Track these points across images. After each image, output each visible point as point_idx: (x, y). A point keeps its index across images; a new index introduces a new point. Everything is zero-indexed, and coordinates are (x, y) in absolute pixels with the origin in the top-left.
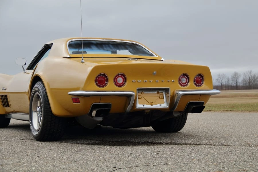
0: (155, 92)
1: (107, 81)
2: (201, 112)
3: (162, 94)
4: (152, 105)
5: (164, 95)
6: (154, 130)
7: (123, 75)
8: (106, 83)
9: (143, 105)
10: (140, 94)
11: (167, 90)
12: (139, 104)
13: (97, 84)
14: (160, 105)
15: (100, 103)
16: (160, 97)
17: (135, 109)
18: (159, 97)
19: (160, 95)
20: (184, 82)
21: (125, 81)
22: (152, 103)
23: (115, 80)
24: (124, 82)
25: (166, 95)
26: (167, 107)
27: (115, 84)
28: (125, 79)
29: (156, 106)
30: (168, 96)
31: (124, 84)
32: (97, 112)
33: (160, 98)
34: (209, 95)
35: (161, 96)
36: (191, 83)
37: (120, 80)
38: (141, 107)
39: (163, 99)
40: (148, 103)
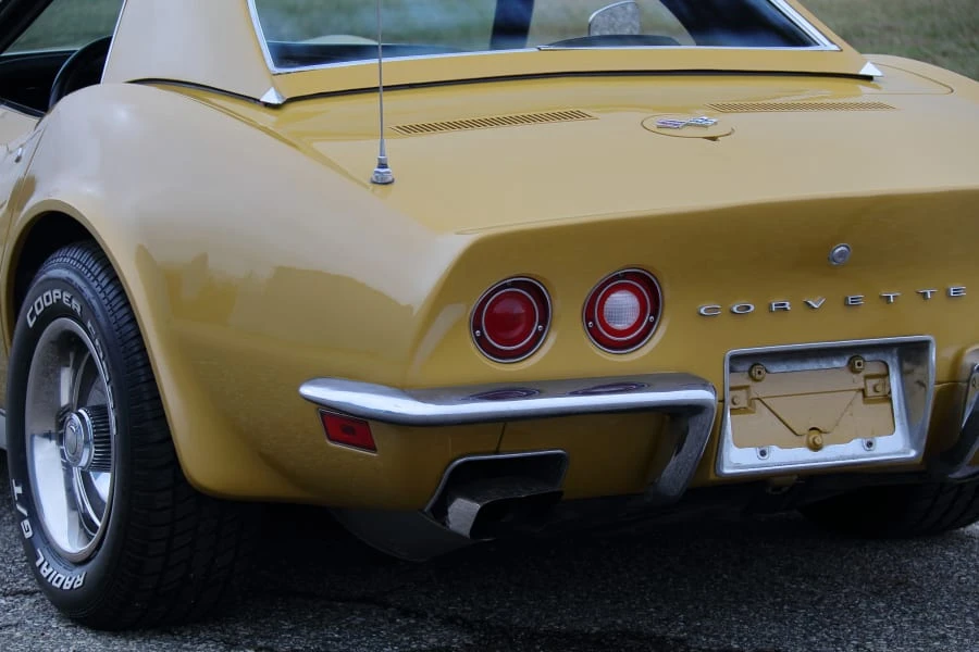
0: (836, 363)
1: (544, 321)
3: (883, 371)
4: (815, 447)
5: (894, 381)
7: (645, 285)
8: (538, 335)
9: (763, 453)
10: (743, 380)
11: (912, 353)
12: (737, 446)
13: (481, 342)
14: (870, 444)
15: (497, 453)
16: (870, 392)
17: (712, 477)
18: (863, 391)
19: (867, 377)
21: (655, 313)
22: (815, 433)
23: (593, 313)
24: (649, 318)
25: (903, 374)
26: (913, 453)
27: (595, 334)
28: (652, 303)
30: (922, 384)
31: (650, 326)
33: (864, 396)
35: (874, 382)
37: (623, 307)
38: (745, 462)
39: (887, 405)
40: (794, 435)
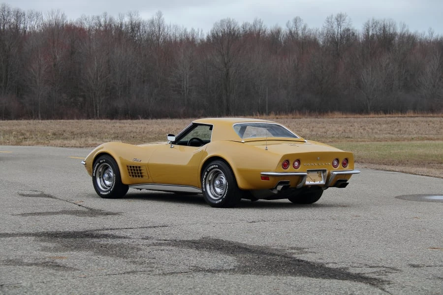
0: (316, 172)
1: (289, 165)
2: (345, 187)
3: (321, 174)
6: (290, 202)
7: (299, 161)
8: (288, 167)
11: (324, 171)
12: (307, 181)
13: (283, 167)
14: (320, 182)
15: (283, 180)
17: (305, 185)
19: (319, 174)
20: (335, 165)
22: (314, 180)
23: (294, 164)
25: (323, 174)
26: (324, 183)
27: (294, 167)
28: (299, 163)
29: (317, 183)
30: (325, 176)
31: (299, 166)
32: (283, 187)
33: (319, 176)
34: (351, 174)
36: (340, 165)
37: (296, 164)
38: (308, 183)
39: (321, 178)
40: (312, 180)
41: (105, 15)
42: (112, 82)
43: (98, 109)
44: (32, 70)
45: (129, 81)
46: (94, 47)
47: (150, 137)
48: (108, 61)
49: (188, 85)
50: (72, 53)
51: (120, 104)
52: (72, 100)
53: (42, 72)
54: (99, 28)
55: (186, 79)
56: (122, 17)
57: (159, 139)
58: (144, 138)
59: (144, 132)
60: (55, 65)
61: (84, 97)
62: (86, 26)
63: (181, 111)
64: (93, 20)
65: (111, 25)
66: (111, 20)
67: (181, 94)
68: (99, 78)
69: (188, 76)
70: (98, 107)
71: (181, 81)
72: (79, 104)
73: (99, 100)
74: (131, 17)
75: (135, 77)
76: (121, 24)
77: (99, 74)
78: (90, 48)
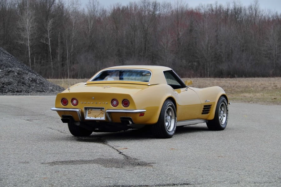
0: (99, 110)
12: (88, 117)
14: (101, 118)
15: (65, 115)
16: (103, 113)
17: (85, 119)
24: (77, 103)
26: (105, 119)
27: (72, 104)
41: (216, 3)
42: (219, 51)
43: (208, 71)
44: (162, 44)
45: (232, 51)
46: (206, 26)
47: (238, 90)
48: (217, 36)
49: (277, 53)
50: (191, 31)
51: (224, 67)
52: (190, 64)
53: (169, 45)
54: (212, 13)
55: (275, 48)
56: (228, 5)
57: (245, 92)
58: (233, 91)
59: (234, 87)
60: (178, 39)
61: (198, 62)
62: (202, 11)
63: (271, 72)
64: (207, 7)
65: (220, 11)
66: (220, 7)
67: (271, 59)
68: (209, 49)
69: (276, 46)
70: (208, 69)
71: (271, 50)
72: (195, 67)
73: (209, 64)
74: (235, 3)
75: (236, 47)
76: (228, 10)
77: (209, 45)
78: (203, 26)
